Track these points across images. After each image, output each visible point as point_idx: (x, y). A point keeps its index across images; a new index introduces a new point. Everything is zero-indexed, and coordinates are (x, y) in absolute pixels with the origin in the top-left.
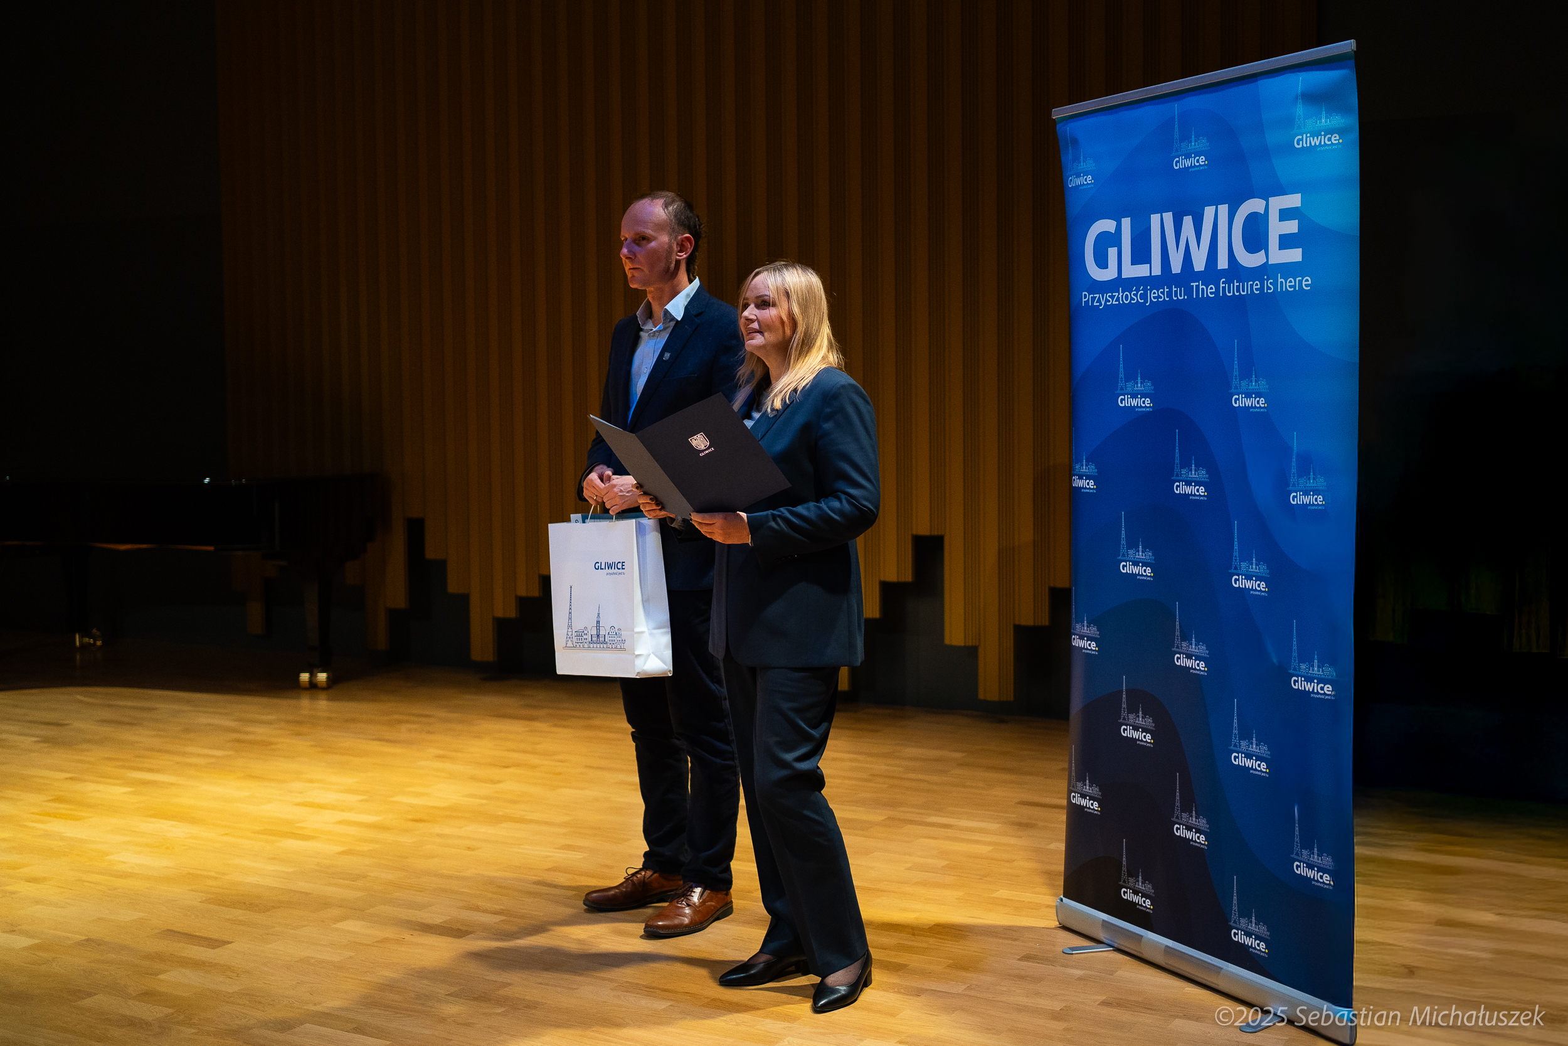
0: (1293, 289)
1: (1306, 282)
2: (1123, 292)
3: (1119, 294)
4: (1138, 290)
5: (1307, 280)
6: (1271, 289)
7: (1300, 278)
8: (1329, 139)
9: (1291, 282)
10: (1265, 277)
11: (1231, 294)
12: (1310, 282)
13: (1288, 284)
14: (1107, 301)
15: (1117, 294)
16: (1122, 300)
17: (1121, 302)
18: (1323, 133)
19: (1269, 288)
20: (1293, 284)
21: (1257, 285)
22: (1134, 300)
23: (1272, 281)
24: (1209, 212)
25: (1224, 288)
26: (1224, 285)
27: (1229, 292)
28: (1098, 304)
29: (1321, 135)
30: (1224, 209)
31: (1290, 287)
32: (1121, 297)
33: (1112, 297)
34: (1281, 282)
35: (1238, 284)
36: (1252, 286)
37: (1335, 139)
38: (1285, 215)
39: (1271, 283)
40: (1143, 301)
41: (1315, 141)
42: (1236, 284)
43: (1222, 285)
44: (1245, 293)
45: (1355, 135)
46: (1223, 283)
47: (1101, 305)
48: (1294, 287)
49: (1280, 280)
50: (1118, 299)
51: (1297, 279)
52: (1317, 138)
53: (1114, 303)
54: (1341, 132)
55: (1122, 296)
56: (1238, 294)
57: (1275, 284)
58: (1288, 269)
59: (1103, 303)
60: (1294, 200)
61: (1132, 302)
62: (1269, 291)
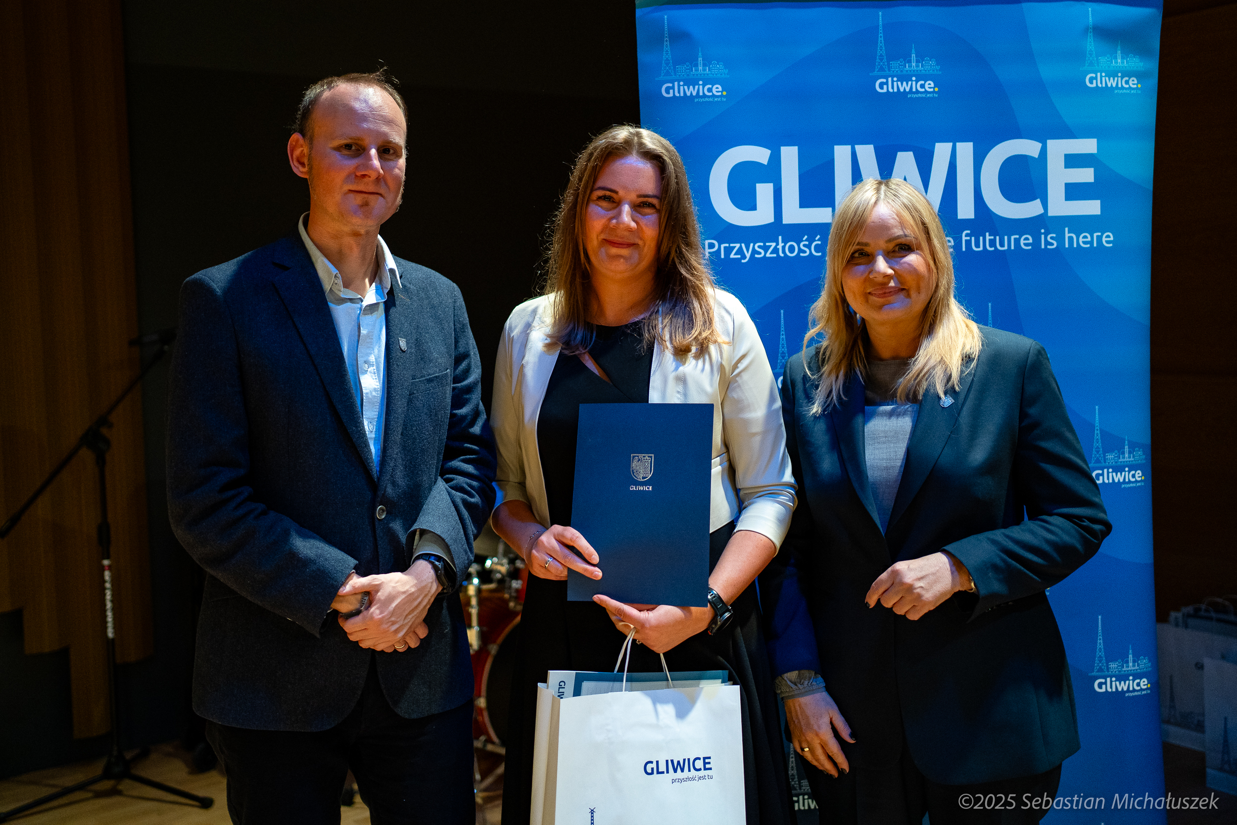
0: (1088, 246)
1: (1108, 239)
2: (785, 241)
3: (778, 244)
4: (811, 240)
5: (1108, 236)
6: (1052, 244)
7: (1100, 234)
8: (1127, 82)
9: (1085, 237)
10: (1043, 231)
11: (981, 249)
12: (1112, 239)
13: (1083, 240)
14: (754, 252)
15: (774, 244)
16: (784, 251)
17: (782, 255)
18: (1120, 75)
19: (1047, 243)
20: (1089, 239)
21: (1026, 241)
22: (805, 252)
23: (1054, 235)
24: (942, 151)
25: (968, 243)
26: (968, 238)
27: (977, 246)
28: (739, 256)
29: (1118, 77)
30: (965, 150)
31: (1084, 243)
32: (781, 247)
33: (766, 249)
34: (1071, 239)
35: (992, 237)
36: (1017, 241)
37: (1133, 82)
38: (1072, 161)
39: (1051, 238)
40: (820, 254)
41: (1112, 83)
42: (988, 237)
43: (964, 238)
44: (1006, 248)
45: (1154, 81)
46: (967, 235)
47: (744, 257)
48: (1091, 242)
49: (1067, 235)
50: (776, 250)
51: (1095, 235)
52: (1114, 80)
53: (768, 255)
54: (1140, 76)
55: (784, 247)
56: (993, 249)
57: (1060, 238)
58: (1079, 223)
59: (748, 255)
60: (1088, 146)
61: (802, 255)
62: (1049, 247)
